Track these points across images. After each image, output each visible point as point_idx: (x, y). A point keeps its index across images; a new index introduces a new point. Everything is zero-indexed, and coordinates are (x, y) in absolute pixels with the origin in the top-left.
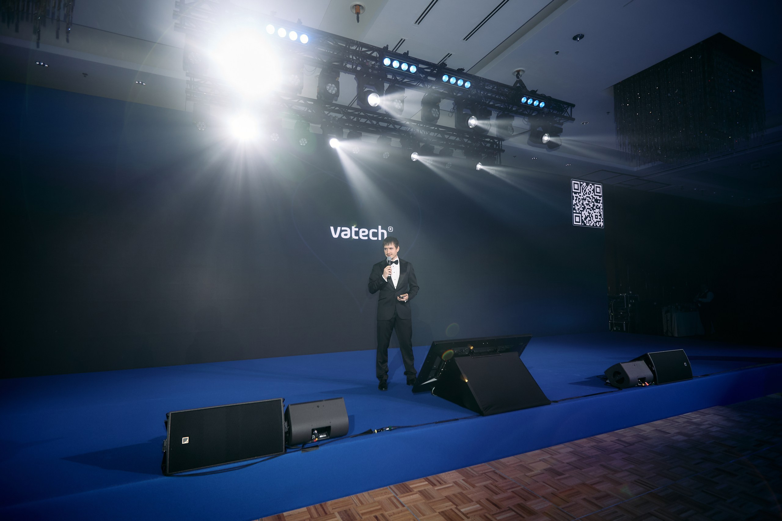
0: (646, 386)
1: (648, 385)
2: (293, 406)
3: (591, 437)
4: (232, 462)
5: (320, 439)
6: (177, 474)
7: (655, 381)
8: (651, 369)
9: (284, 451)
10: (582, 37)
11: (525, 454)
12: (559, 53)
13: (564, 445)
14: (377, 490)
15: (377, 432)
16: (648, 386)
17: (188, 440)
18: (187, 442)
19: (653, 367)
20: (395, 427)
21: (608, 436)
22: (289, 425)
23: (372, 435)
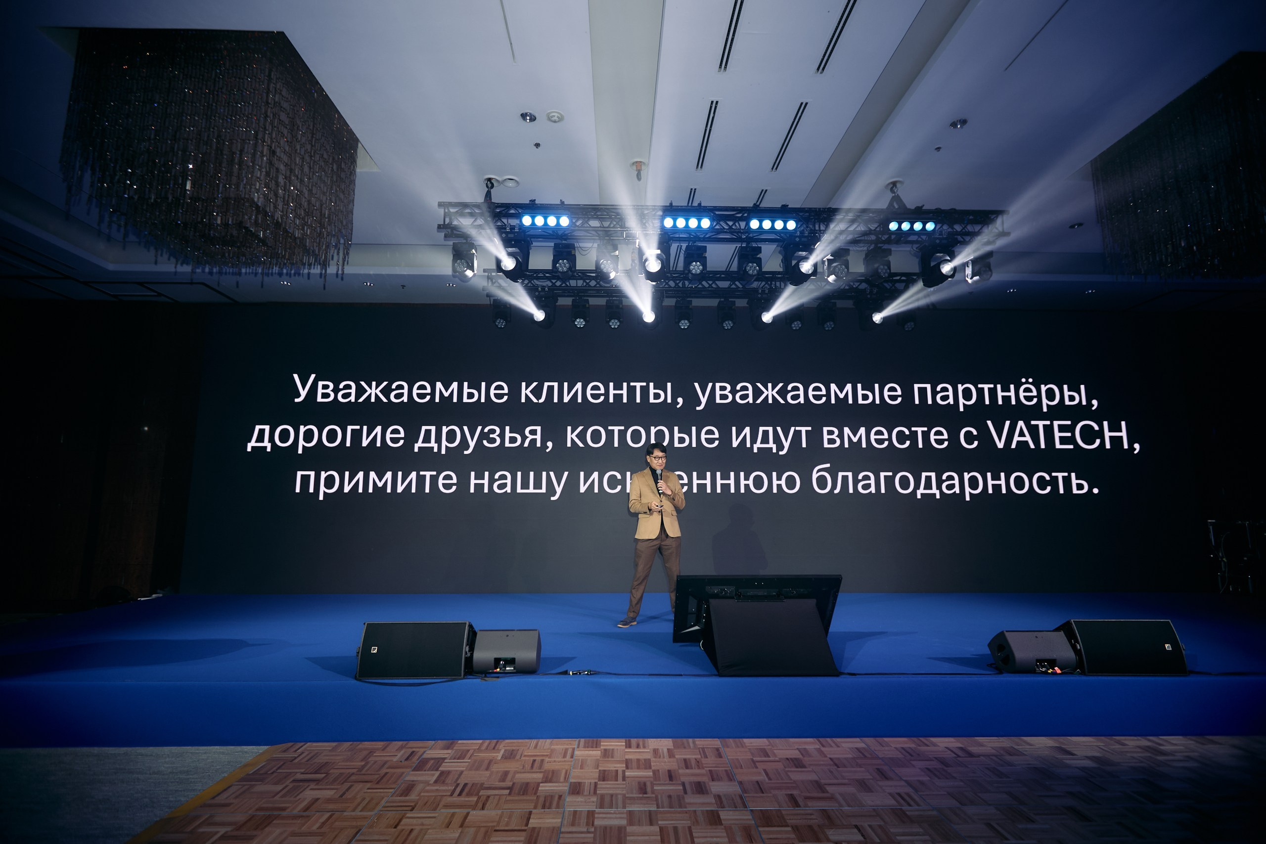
0: (1055, 674)
1: (1060, 672)
2: (481, 632)
3: (921, 738)
4: (412, 678)
5: (506, 671)
6: (367, 680)
7: (1078, 667)
8: (1074, 647)
9: (462, 676)
10: (964, 122)
11: (787, 739)
12: (941, 150)
13: (861, 740)
14: (564, 740)
15: (572, 674)
16: (1060, 674)
17: (376, 650)
18: (375, 651)
19: (1079, 643)
20: (595, 671)
21: (954, 741)
22: (472, 649)
23: (567, 676)
